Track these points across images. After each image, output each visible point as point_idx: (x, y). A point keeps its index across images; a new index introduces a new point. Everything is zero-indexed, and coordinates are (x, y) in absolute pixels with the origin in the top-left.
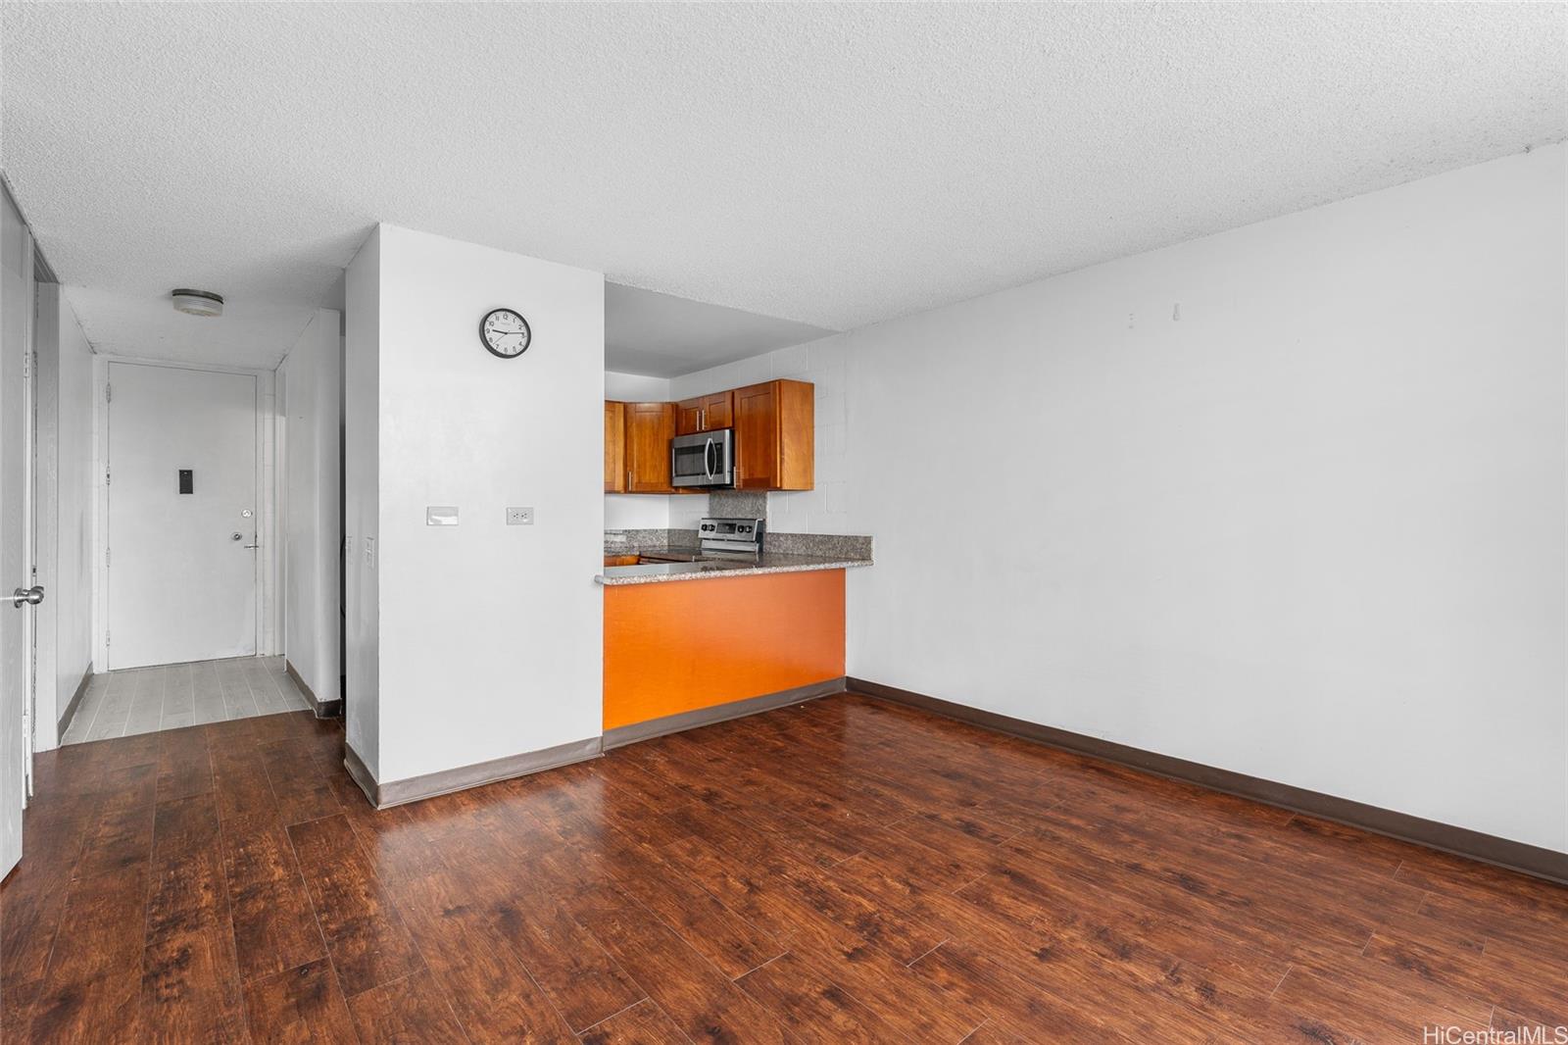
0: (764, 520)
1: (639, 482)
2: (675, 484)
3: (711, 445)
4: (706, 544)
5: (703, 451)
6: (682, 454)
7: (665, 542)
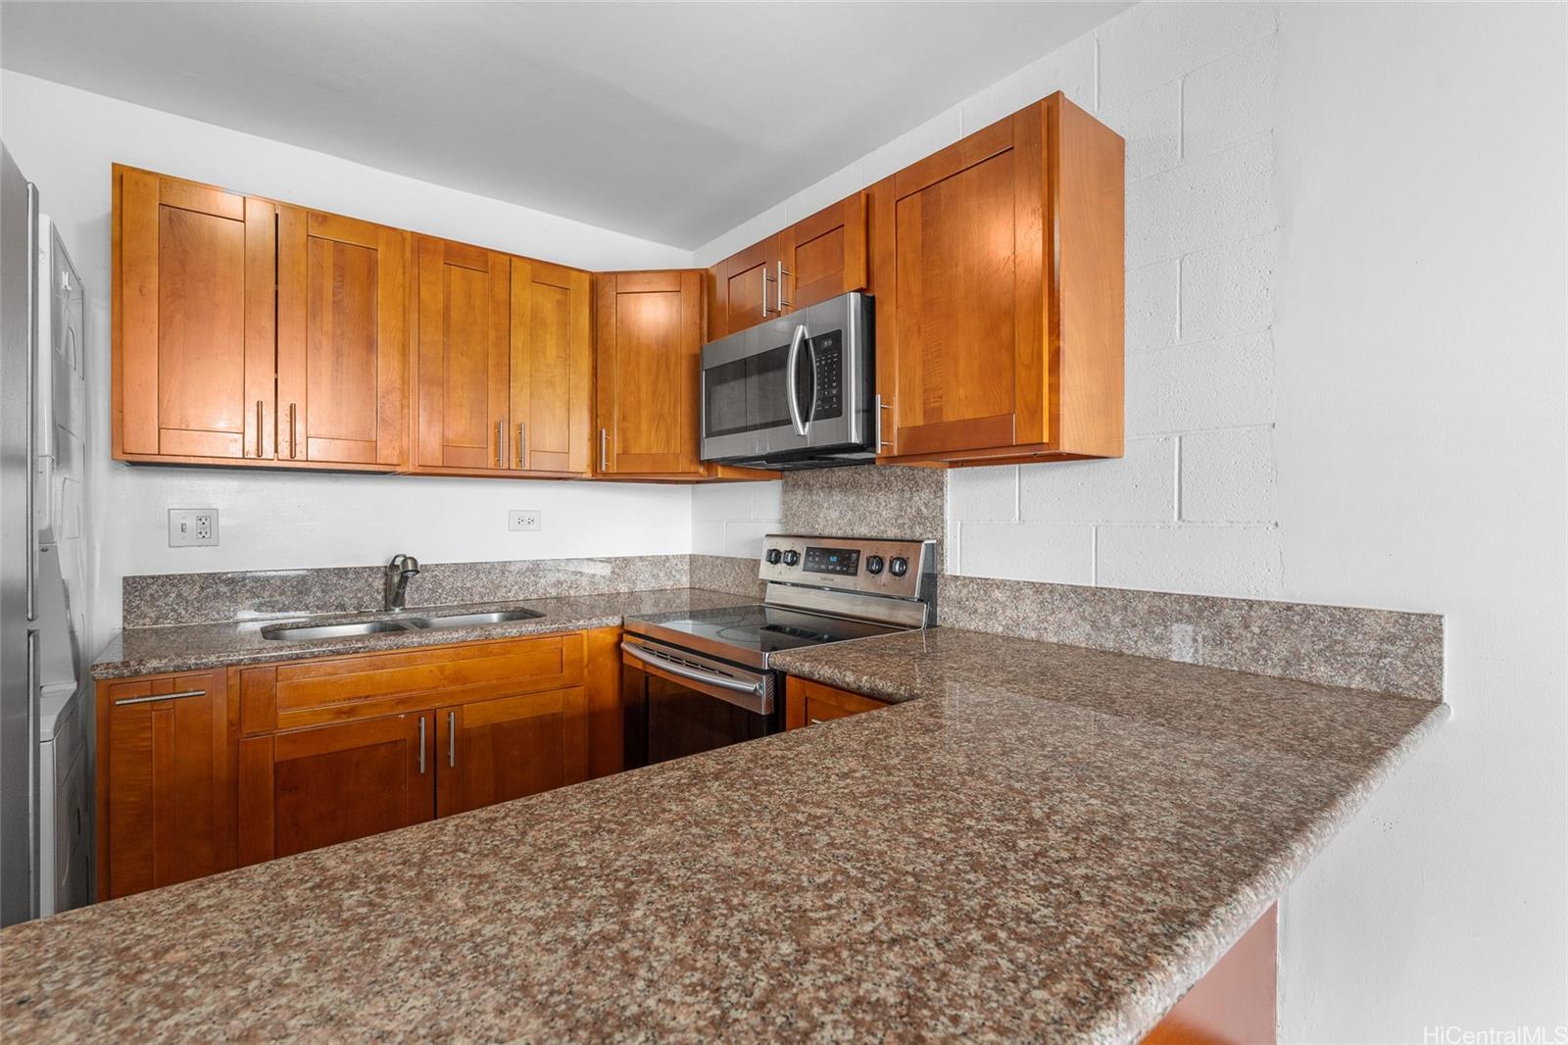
0: (941, 543)
1: (625, 452)
2: (706, 455)
3: (804, 342)
4: (774, 595)
5: (783, 365)
6: (722, 381)
7: (685, 582)
